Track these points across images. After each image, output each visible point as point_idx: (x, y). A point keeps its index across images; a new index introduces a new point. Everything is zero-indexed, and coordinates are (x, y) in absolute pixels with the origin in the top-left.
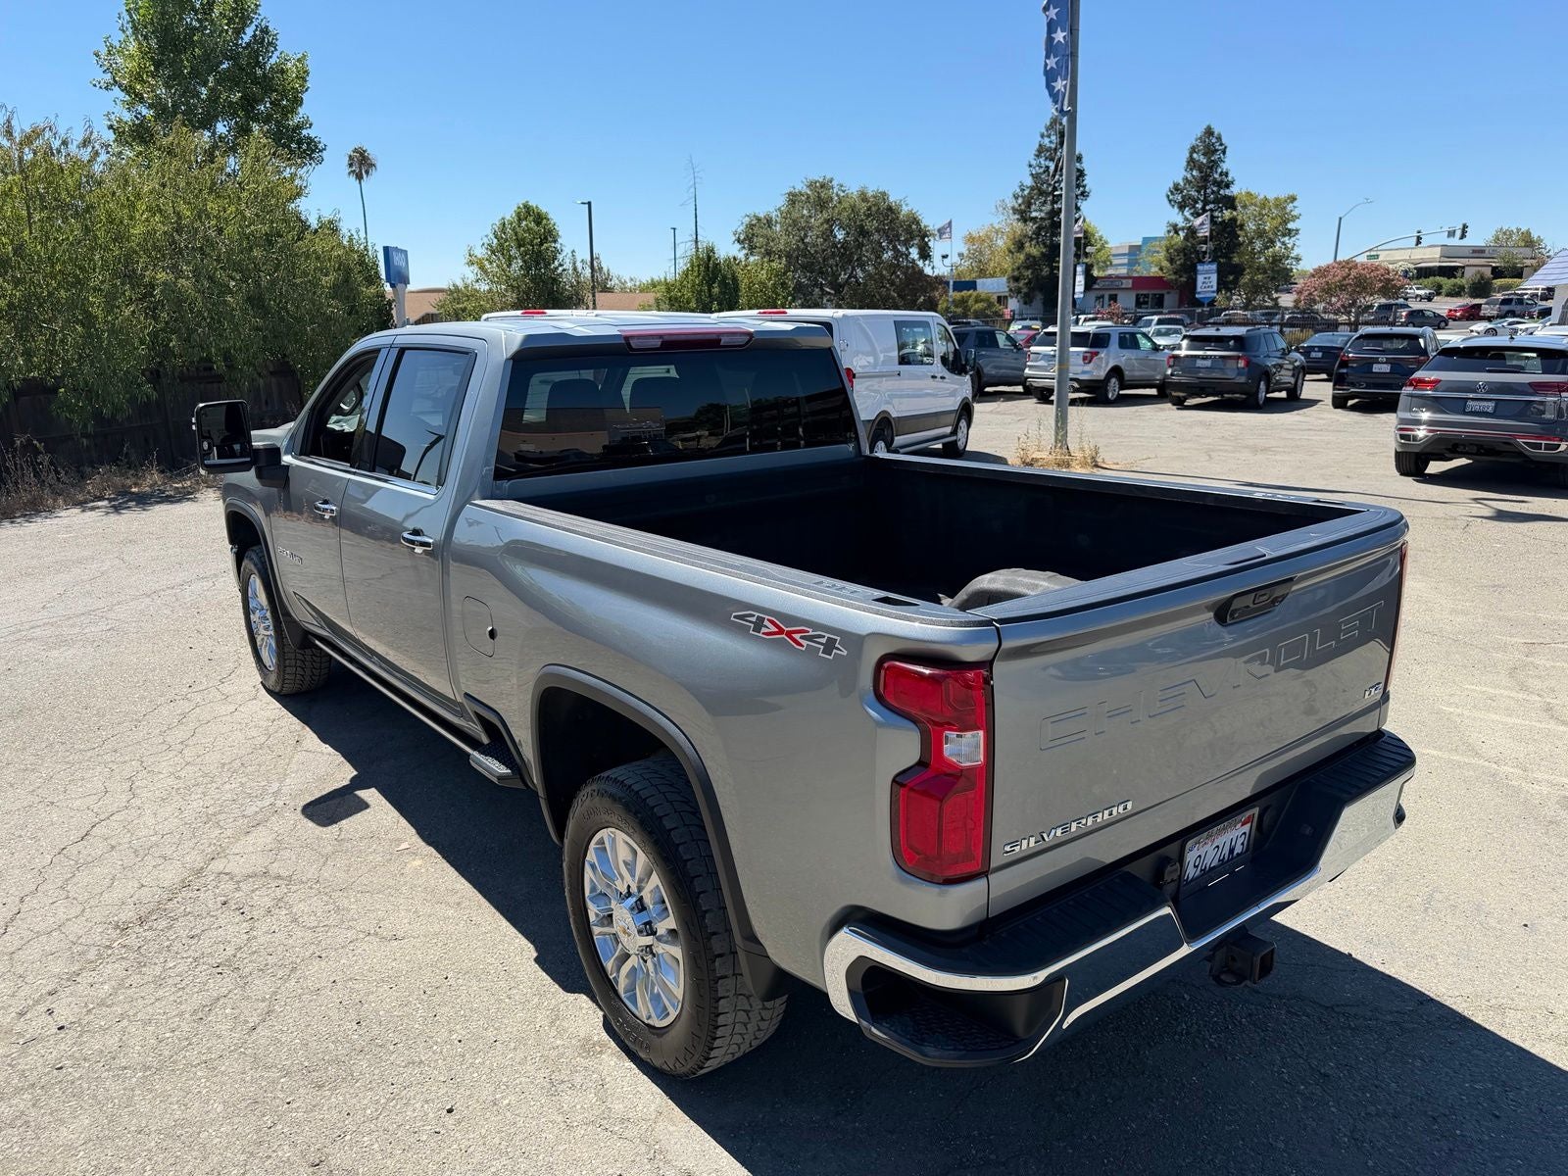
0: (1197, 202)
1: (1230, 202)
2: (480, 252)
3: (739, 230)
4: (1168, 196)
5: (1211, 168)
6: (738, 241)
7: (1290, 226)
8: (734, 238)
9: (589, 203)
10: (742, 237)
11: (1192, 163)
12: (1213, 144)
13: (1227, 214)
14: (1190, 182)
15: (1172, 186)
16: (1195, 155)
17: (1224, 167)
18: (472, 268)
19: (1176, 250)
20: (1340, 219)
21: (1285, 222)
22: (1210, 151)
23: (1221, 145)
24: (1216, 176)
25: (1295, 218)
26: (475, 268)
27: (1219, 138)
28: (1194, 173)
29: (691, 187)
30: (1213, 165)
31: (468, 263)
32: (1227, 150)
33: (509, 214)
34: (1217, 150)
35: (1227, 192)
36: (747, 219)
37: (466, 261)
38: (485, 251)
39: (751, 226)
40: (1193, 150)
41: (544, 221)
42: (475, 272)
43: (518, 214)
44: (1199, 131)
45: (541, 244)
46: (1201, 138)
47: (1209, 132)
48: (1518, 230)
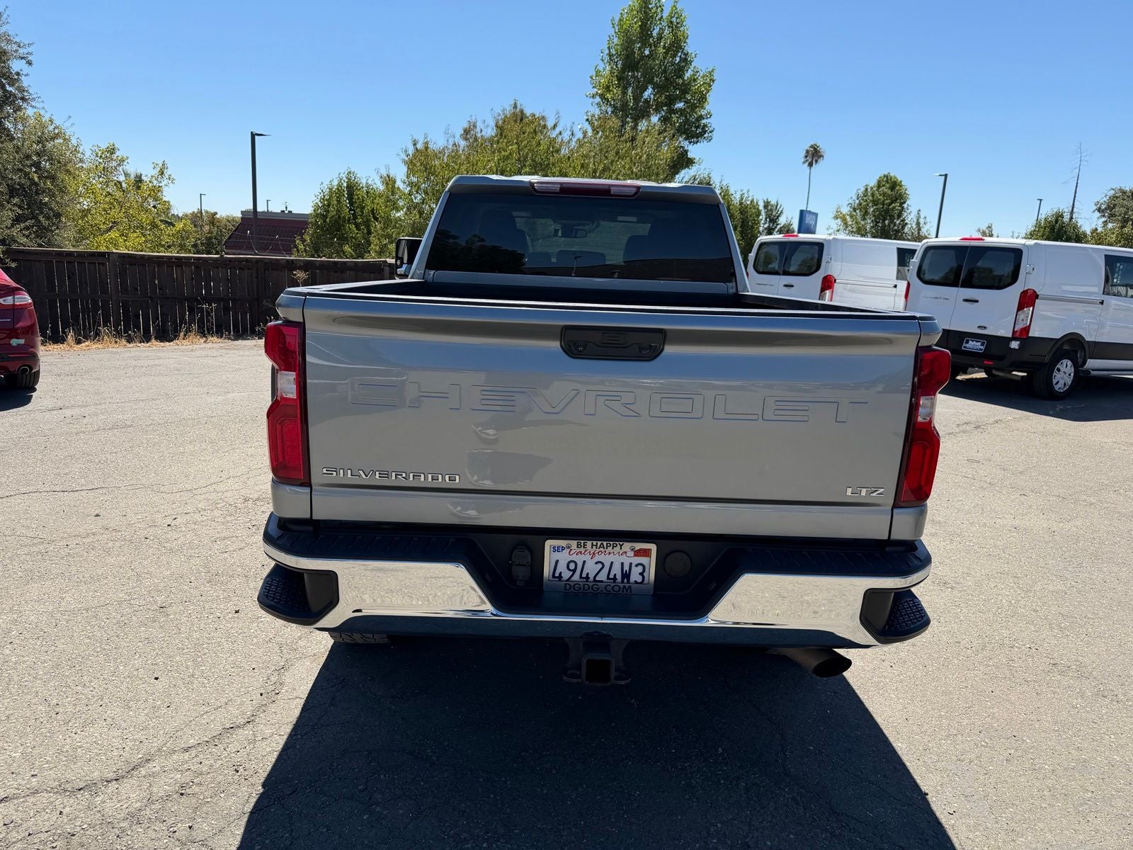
2: (846, 210)
3: (1102, 201)
6: (1099, 210)
8: (1095, 208)
9: (946, 175)
10: (1103, 207)
18: (836, 221)
26: (839, 221)
29: (1076, 168)
31: (834, 218)
33: (873, 183)
36: (1113, 192)
37: (833, 216)
38: (849, 209)
39: (1115, 197)
41: (898, 188)
42: (839, 224)
43: (879, 182)
45: (890, 204)
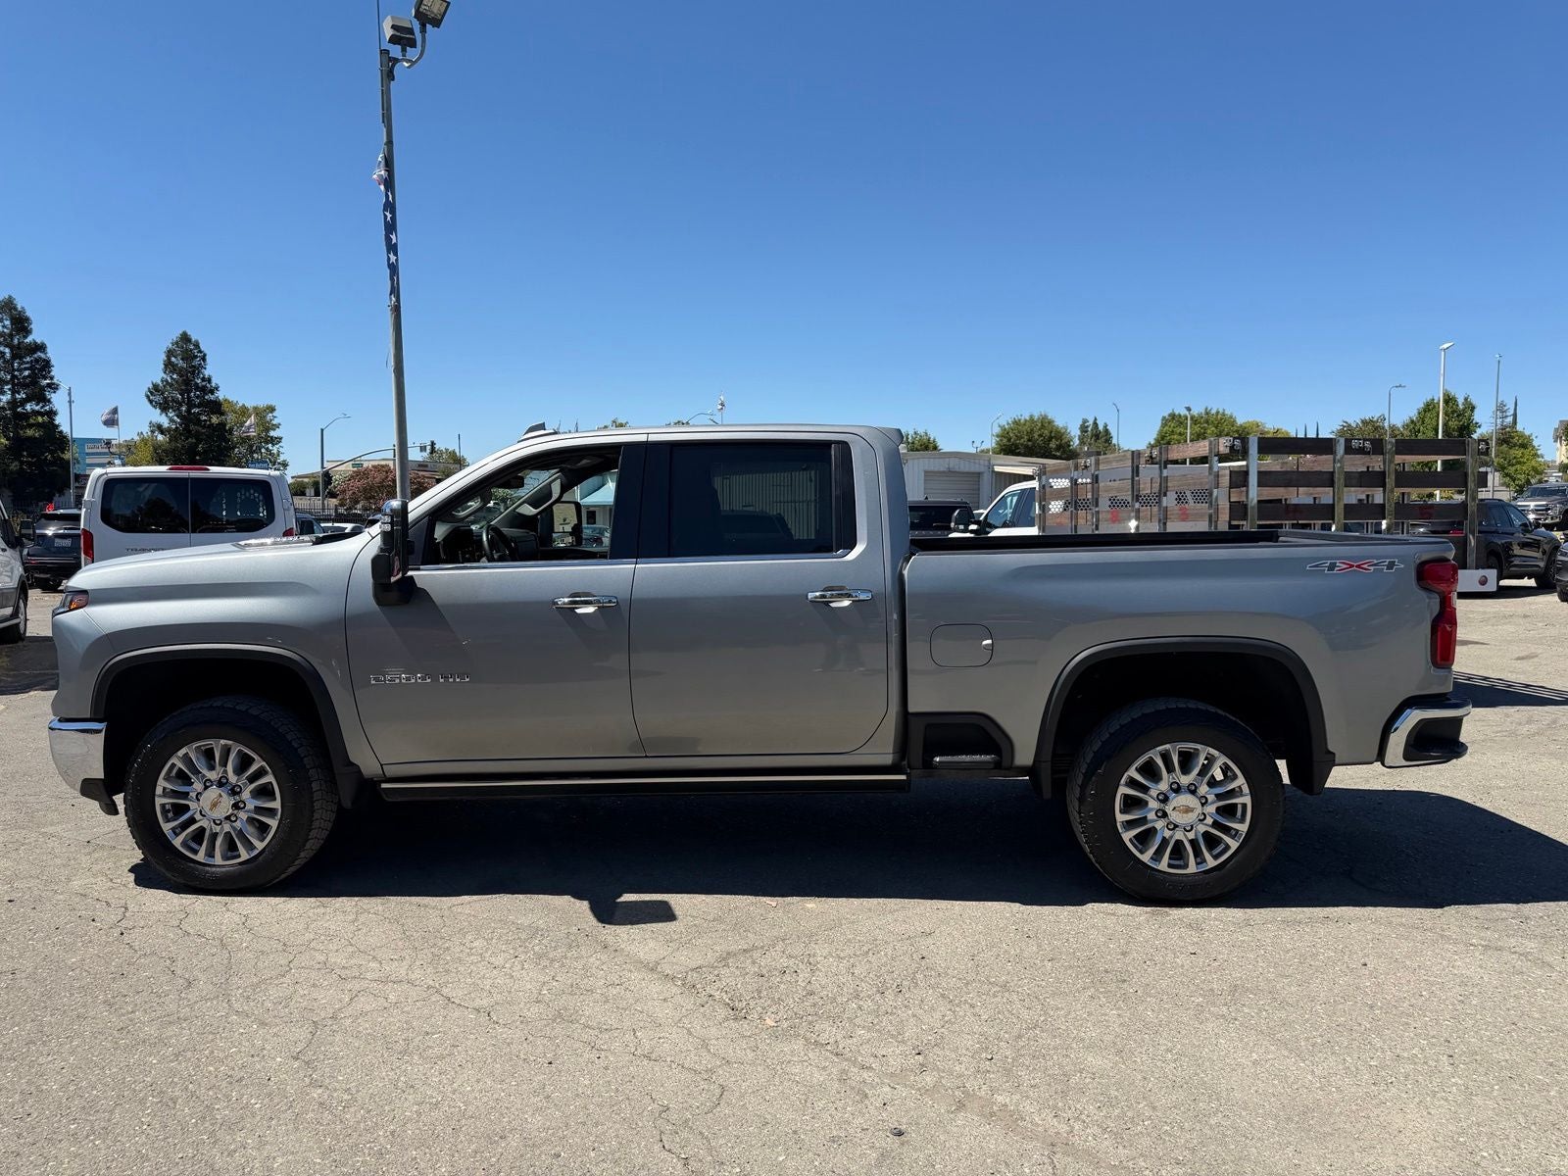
0: (182, 406)
1: (216, 407)
4: (148, 397)
5: (193, 373)
7: (272, 433)
11: (169, 366)
12: (191, 350)
13: (215, 420)
14: (171, 385)
15: (151, 386)
16: (173, 359)
17: (207, 373)
19: (163, 451)
20: (322, 430)
21: (267, 430)
22: (188, 356)
23: (200, 352)
24: (199, 381)
25: (278, 426)
27: (197, 345)
28: (175, 376)
30: (196, 370)
32: (207, 357)
34: (196, 357)
35: (212, 397)
40: (170, 353)
44: (176, 335)
46: (177, 343)
47: (185, 338)
48: (447, 450)
